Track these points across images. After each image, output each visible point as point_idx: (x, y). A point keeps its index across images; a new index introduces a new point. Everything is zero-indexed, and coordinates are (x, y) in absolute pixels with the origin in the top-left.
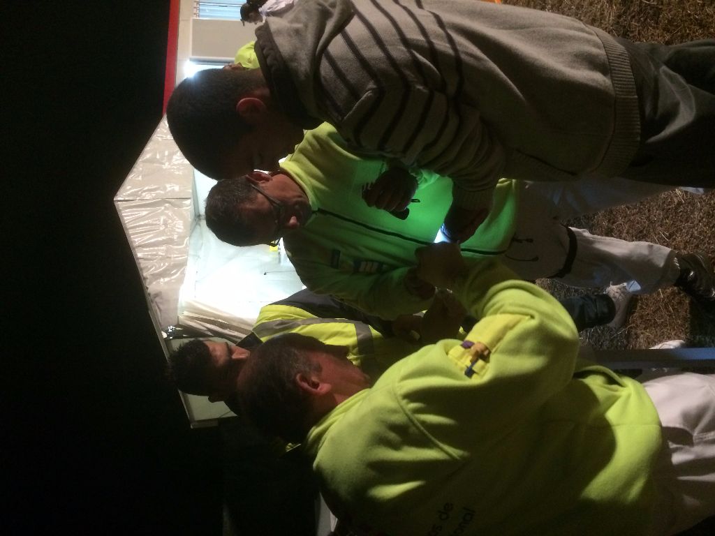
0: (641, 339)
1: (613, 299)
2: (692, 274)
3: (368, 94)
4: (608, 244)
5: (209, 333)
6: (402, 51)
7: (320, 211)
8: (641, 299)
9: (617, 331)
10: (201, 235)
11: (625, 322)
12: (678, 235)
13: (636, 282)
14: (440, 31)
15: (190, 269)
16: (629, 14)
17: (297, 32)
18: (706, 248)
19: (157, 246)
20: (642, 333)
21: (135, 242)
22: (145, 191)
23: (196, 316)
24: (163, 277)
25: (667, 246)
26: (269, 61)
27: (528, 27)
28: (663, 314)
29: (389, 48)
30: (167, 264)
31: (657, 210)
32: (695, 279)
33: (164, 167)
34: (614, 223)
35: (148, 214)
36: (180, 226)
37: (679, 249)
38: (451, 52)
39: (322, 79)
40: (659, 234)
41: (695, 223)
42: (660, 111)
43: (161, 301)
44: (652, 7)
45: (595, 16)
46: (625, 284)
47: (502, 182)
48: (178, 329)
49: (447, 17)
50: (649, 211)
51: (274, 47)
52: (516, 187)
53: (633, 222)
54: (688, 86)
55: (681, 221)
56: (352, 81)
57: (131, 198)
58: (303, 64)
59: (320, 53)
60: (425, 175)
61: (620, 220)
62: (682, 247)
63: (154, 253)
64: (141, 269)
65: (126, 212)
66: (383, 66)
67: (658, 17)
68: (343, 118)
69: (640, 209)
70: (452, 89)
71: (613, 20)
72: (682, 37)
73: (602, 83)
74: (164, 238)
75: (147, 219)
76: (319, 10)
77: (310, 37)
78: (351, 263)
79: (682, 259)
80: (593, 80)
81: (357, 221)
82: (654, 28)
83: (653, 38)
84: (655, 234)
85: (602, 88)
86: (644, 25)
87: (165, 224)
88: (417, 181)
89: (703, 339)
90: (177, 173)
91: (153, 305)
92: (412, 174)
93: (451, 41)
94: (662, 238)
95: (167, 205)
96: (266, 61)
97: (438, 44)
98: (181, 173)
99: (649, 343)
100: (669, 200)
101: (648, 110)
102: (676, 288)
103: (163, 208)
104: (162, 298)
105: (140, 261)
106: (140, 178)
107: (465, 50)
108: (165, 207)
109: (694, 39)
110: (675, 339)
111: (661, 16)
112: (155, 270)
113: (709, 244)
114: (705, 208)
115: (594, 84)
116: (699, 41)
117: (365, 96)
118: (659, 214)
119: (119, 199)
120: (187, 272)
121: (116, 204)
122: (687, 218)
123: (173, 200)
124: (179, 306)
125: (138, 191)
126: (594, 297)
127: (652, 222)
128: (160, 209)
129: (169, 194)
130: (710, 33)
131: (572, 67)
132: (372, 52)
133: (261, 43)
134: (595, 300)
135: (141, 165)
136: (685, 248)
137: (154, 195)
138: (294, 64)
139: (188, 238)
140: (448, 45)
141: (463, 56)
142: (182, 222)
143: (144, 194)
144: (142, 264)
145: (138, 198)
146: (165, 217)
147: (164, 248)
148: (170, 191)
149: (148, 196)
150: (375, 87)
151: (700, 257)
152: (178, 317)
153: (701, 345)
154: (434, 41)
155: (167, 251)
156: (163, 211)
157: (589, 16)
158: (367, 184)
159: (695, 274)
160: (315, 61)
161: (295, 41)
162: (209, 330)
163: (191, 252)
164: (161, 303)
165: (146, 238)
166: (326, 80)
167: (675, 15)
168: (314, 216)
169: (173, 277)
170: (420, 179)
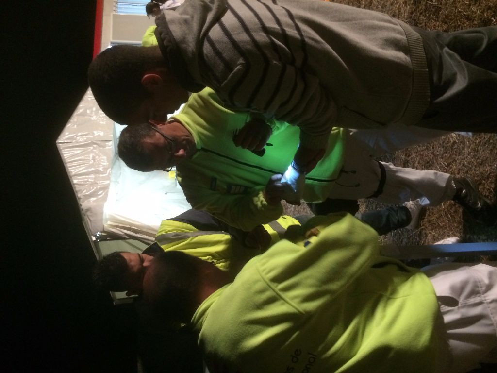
0: (429, 237)
1: (410, 210)
2: (464, 191)
3: (238, 67)
4: (407, 173)
5: (126, 237)
6: (263, 36)
7: (203, 149)
8: (429, 210)
9: (412, 232)
10: (120, 167)
11: (418, 226)
12: (454, 164)
13: (426, 198)
14: (290, 21)
15: (112, 191)
16: (419, 11)
17: (186, 22)
18: (473, 173)
19: (88, 175)
20: (430, 233)
21: (72, 172)
22: (79, 136)
23: (117, 224)
24: (93, 197)
25: (446, 172)
26: (165, 43)
27: (351, 21)
28: (444, 219)
29: (254, 34)
30: (95, 188)
31: (439, 147)
32: (466, 195)
33: (92, 119)
34: (409, 156)
35: (81, 152)
36: (104, 161)
37: (454, 174)
38: (298, 36)
39: (205, 57)
40: (441, 164)
41: (465, 156)
42: (444, 79)
43: (91, 214)
44: (434, 6)
45: (395, 13)
46: (419, 199)
47: (335, 130)
48: (103, 234)
49: (295, 11)
50: (433, 148)
51: (169, 32)
52: (343, 134)
53: (422, 155)
54: (462, 62)
55: (456, 155)
56: (227, 58)
57: (69, 141)
58: (191, 45)
59: (202, 38)
60: (277, 124)
61: (414, 155)
62: (456, 173)
63: (86, 180)
64: (76, 192)
65: (65, 151)
66: (249, 47)
67: (439, 13)
68: (220, 86)
69: (427, 146)
70: (299, 63)
71: (407, 15)
72: (455, 27)
73: (404, 59)
74: (93, 169)
75: (80, 156)
76: (202, 5)
77: (195, 26)
78: (225, 187)
79: (457, 181)
80: (398, 58)
81: (230, 157)
82: (436, 21)
83: (435, 27)
84: (438, 163)
85: (404, 63)
86: (429, 19)
87: (94, 159)
88: (271, 129)
89: (472, 237)
90: (102, 123)
91: (86, 217)
92: (268, 124)
93: (298, 28)
94: (443, 167)
95: (95, 146)
96: (163, 43)
97: (288, 31)
98: (105, 123)
99: (434, 240)
100: (447, 140)
101: (435, 78)
102: (452, 201)
103: (92, 148)
104: (91, 212)
105: (76, 186)
106: (75, 126)
107: (308, 35)
108: (93, 147)
109: (464, 28)
110: (452, 237)
111: (440, 13)
112: (87, 192)
113: (475, 170)
114: (473, 146)
115: (399, 61)
116: (466, 30)
117: (236, 69)
118: (441, 150)
119: (60, 142)
120: (110, 193)
121: (58, 145)
122: (460, 153)
123: (99, 142)
124: (104, 217)
125: (74, 136)
126: (396, 209)
127: (435, 156)
128: (90, 149)
129: (97, 138)
130: (475, 24)
131: (383, 48)
132: (241, 37)
133: (159, 29)
134: (397, 211)
135: (76, 118)
136: (458, 173)
137: (85, 139)
138: (184, 45)
139: (110, 169)
140: (296, 32)
141: (306, 40)
142: (105, 157)
143: (78, 138)
144: (77, 188)
145: (74, 141)
146: (94, 155)
147: (92, 176)
148: (96, 136)
149: (81, 139)
150: (244, 62)
151: (469, 180)
152: (103, 226)
153: (470, 241)
154: (286, 29)
155: (95, 179)
156: (92, 150)
157: (391, 13)
158: (237, 130)
159: (466, 192)
160: (200, 42)
161: (185, 28)
162: (126, 234)
163: (113, 179)
164: (91, 216)
165: (80, 169)
166: (207, 57)
167: (450, 12)
168: (198, 153)
169: (99, 197)
170: (274, 127)
